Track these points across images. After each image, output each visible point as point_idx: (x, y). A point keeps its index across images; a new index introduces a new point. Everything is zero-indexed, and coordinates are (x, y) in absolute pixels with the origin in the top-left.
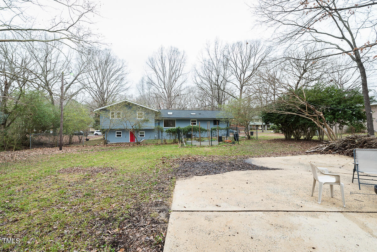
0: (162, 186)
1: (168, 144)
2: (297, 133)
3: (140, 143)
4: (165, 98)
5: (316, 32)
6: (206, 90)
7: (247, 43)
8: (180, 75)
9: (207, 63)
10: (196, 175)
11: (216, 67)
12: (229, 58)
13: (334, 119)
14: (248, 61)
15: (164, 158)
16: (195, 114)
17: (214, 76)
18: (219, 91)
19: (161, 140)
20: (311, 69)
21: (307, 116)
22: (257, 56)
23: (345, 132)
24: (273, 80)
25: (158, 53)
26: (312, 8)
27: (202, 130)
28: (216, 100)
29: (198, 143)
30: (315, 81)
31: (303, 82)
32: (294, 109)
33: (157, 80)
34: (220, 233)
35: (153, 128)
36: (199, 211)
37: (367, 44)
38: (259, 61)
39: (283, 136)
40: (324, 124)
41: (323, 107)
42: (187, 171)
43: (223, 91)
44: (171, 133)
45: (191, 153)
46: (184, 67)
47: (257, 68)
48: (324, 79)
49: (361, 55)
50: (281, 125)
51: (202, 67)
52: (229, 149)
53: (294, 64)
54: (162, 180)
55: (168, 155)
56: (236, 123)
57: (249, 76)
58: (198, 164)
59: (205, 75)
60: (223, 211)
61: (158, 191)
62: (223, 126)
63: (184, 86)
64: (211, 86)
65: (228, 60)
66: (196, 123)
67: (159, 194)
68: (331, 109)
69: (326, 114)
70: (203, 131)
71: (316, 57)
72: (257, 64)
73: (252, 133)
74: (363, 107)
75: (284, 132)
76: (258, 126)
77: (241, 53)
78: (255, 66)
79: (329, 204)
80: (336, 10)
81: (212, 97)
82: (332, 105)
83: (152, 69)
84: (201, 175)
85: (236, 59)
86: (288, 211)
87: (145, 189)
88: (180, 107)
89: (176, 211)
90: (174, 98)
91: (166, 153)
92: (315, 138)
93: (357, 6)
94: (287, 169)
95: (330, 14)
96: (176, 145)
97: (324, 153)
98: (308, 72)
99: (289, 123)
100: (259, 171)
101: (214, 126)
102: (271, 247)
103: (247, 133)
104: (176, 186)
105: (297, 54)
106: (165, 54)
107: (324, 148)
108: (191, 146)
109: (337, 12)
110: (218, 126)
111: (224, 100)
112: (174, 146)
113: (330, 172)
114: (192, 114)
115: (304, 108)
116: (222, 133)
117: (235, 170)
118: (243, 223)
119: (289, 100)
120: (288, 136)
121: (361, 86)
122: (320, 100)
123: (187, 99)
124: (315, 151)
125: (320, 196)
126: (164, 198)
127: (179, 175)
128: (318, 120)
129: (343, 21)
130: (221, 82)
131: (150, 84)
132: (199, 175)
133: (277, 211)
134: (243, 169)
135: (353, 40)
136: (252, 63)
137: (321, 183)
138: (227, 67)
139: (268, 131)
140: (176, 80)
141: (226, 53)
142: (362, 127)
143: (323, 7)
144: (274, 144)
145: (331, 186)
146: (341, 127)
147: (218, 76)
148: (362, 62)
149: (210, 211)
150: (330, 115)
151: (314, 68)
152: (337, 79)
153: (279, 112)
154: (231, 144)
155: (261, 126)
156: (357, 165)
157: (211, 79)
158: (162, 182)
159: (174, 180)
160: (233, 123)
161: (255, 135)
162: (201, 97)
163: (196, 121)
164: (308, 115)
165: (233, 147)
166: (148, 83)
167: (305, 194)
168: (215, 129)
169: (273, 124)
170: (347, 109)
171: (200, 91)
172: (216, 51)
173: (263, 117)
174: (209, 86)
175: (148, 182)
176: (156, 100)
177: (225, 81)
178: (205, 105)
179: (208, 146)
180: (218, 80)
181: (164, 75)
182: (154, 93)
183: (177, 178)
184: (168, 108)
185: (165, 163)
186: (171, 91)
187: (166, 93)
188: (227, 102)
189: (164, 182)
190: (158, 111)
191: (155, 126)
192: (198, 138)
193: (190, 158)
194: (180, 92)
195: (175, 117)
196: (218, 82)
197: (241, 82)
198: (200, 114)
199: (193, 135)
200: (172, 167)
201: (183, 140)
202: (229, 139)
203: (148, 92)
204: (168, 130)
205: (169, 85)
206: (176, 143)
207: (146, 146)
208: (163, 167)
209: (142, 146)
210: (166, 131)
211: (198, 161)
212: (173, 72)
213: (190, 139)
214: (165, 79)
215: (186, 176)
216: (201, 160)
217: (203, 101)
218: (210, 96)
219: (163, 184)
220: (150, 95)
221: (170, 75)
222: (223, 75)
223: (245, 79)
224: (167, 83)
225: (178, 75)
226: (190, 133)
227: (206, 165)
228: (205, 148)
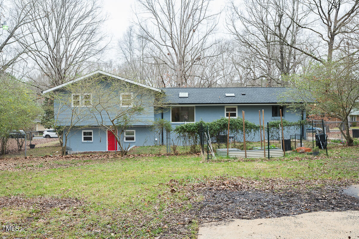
1: (180, 155)
3: (127, 152)
4: (174, 64)
6: (255, 47)
8: (201, 18)
10: (239, 218)
15: (174, 182)
16: (233, 95)
17: (271, 17)
18: (282, 48)
19: (167, 146)
27: (249, 127)
28: (277, 66)
29: (241, 154)
33: (158, 30)
35: (151, 124)
42: (220, 209)
43: (291, 47)
44: (186, 134)
45: (227, 173)
52: (307, 165)
54: (172, 226)
55: (182, 176)
56: (320, 111)
57: (349, 14)
58: (243, 194)
59: (253, 17)
62: (292, 118)
63: (210, 40)
66: (237, 112)
70: (251, 128)
73: (356, 133)
81: (269, 61)
84: (250, 219)
88: (202, 82)
90: (191, 64)
91: (178, 173)
96: (197, 156)
101: (273, 118)
103: (345, 132)
104: (200, 238)
108: (226, 159)
110: (283, 118)
111: (295, 66)
112: (192, 160)
114: (227, 95)
117: (321, 208)
123: (216, 66)
127: (204, 217)
130: (288, 29)
131: (144, 40)
132: (244, 217)
134: (340, 207)
140: (194, 28)
147: (281, 16)
154: (311, 156)
157: (266, 23)
158: (171, 230)
159: (195, 226)
160: (315, 111)
162: (246, 61)
163: (235, 109)
165: (316, 162)
166: (141, 37)
168: (275, 126)
171: (244, 49)
174: (262, 37)
175: (145, 228)
176: (155, 69)
177: (295, 27)
178: (255, 75)
179: (262, 160)
180: (281, 25)
181: (171, 20)
182: (152, 56)
183: (200, 223)
184: (179, 84)
185: (175, 191)
186: (184, 50)
187: (174, 56)
188: (299, 69)
189: (175, 230)
190: (160, 91)
191: (156, 119)
192: (240, 142)
193: (225, 182)
194: (202, 52)
195: (193, 102)
196: (280, 30)
197: (330, 27)
198: (244, 94)
199: (230, 138)
200: (189, 199)
201: (210, 146)
202: (305, 146)
203: (141, 54)
204: (180, 128)
205: (181, 40)
206: (197, 152)
207: (139, 158)
208: (171, 200)
209: (131, 159)
210: (175, 130)
211: (241, 188)
212: (188, 14)
213: (224, 145)
214: (172, 29)
215: (218, 218)
216: (248, 188)
217: (250, 69)
218: (265, 59)
219: (174, 233)
220: (144, 61)
221: (183, 20)
222: (290, 14)
223: (338, 19)
224: (176, 36)
225: (199, 19)
226: (224, 133)
227: (259, 198)
228: (256, 164)
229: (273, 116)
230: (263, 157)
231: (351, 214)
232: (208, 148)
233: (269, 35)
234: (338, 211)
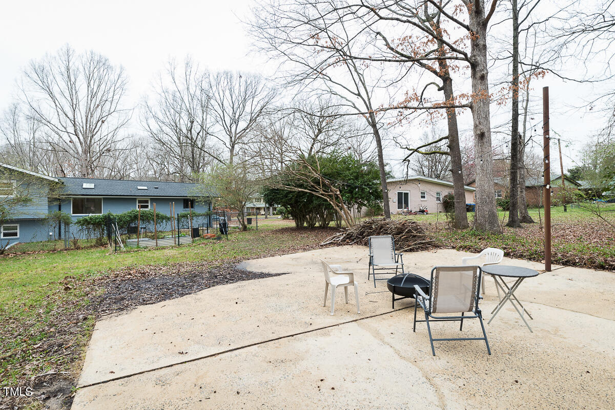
0: (59, 339)
1: (82, 248)
2: (310, 219)
3: (4, 251)
4: (78, 153)
5: (330, 80)
6: (169, 146)
7: (241, 77)
8: (112, 110)
9: (171, 96)
10: (144, 304)
11: (188, 107)
12: (210, 95)
13: (352, 198)
14: (242, 104)
15: (69, 279)
16: (146, 188)
17: (184, 123)
18: (193, 150)
19: (65, 241)
20: (327, 129)
21: (322, 194)
22: (256, 100)
23: (365, 215)
24: (279, 139)
25: (58, 58)
26: (324, 47)
27: (160, 218)
28: (189, 165)
29: (152, 243)
30: (331, 147)
31: (317, 146)
32: (306, 184)
33: (56, 114)
34: (182, 402)
35: (43, 217)
36: (143, 373)
37: (381, 108)
38: (258, 108)
39: (292, 224)
40: (340, 205)
41: (339, 182)
42: (123, 299)
43: (201, 150)
44: (91, 226)
45: (136, 262)
46: (122, 97)
47: (256, 118)
48: (342, 145)
49: (377, 120)
50: (291, 207)
51: (160, 103)
52: (211, 248)
53: (305, 119)
54: (61, 327)
55: (83, 271)
56: (223, 204)
57: (245, 130)
58: (150, 281)
59: (167, 118)
60: (191, 361)
61: (47, 353)
62: (200, 210)
64: (179, 139)
65: (209, 98)
66: (149, 204)
67: (49, 358)
68: (348, 186)
69: (343, 192)
70: (163, 219)
71: (333, 114)
72: (255, 111)
73: (250, 221)
74: (380, 184)
75: (295, 217)
76: (259, 209)
77: (230, 90)
78: (253, 115)
79: (343, 314)
80: (350, 57)
81: (182, 159)
82: (350, 179)
83: (42, 91)
84: (154, 303)
85: (222, 99)
86: (292, 336)
87: (10, 356)
88: (113, 173)
89: (90, 385)
90: (99, 154)
91: (77, 268)
92: (332, 224)
93: (370, 59)
94: (296, 272)
95: (345, 60)
96: (103, 248)
97: (341, 245)
98: (324, 134)
99: (300, 205)
100: (257, 280)
101: (184, 209)
102: (266, 399)
103: (241, 220)
104: (96, 335)
105: (309, 106)
106: (75, 63)
107: (341, 238)
108: (136, 250)
109: (352, 60)
110: (192, 209)
111: (204, 165)
112: (96, 253)
113: (347, 270)
114: (139, 188)
115: (318, 183)
116: (198, 222)
117: (218, 283)
118: (225, 373)
119: (299, 171)
120: (299, 223)
121: (377, 158)
122: (337, 172)
123: (129, 160)
124: (331, 243)
125: (332, 305)
126: (61, 365)
127: (102, 311)
128: (334, 200)
129: (358, 74)
130: (198, 134)
131: (36, 122)
132: (148, 302)
133: (278, 339)
134: (232, 280)
135: (369, 99)
136: (248, 109)
137: (333, 286)
138: (208, 110)
139: (274, 216)
140: (104, 119)
141: (205, 86)
142: (379, 208)
143: (337, 49)
144: (280, 236)
145: (346, 288)
146: (359, 208)
147: (192, 122)
148: (378, 128)
149: (167, 367)
150: (348, 193)
151: (330, 128)
152: (355, 147)
153: (287, 188)
154: (215, 241)
155: (264, 208)
156: (372, 256)
157: (179, 126)
158: (59, 332)
159: (90, 322)
160: (219, 204)
161: (253, 224)
162: (160, 157)
163: (148, 201)
164: (323, 192)
165: (218, 245)
166: (29, 118)
167: (316, 305)
168: (185, 216)
169: (279, 206)
170: (365, 185)
171: (158, 146)
172: (188, 79)
173: (265, 195)
174: (175, 138)
175: (20, 338)
176: (52, 156)
177: (204, 134)
178: (168, 171)
179: (172, 247)
180: (192, 130)
181: (74, 106)
182: (48, 142)
183: (98, 318)
184: (84, 175)
185: (70, 289)
186: (91, 140)
187: (78, 145)
188: (208, 169)
189: (65, 331)
190: (57, 180)
191: (50, 212)
192: (151, 232)
193: (131, 272)
194: (113, 144)
195: (100, 194)
196: (191, 134)
197: (231, 138)
198: (157, 188)
199: (141, 228)
200: (87, 295)
201: (118, 238)
202: (211, 232)
203: (31, 137)
204: (83, 220)
205: (86, 128)
206: (103, 245)
207: (24, 256)
208: (64, 299)
209: (10, 258)
210: (76, 223)
211: (148, 275)
212: (97, 104)
213: (135, 236)
214: (75, 115)
215: (119, 309)
216: (156, 274)
217: (164, 165)
218: (178, 157)
219: (62, 335)
220: (36, 146)
221: (90, 108)
222: (200, 123)
223: (237, 132)
224: (81, 124)
225: (109, 111)
226: (135, 224)
227: (165, 282)
228: (166, 252)
229: (184, 208)
230: (174, 245)
231: (241, 284)
232: (116, 239)
233: (181, 137)
234: (231, 283)
